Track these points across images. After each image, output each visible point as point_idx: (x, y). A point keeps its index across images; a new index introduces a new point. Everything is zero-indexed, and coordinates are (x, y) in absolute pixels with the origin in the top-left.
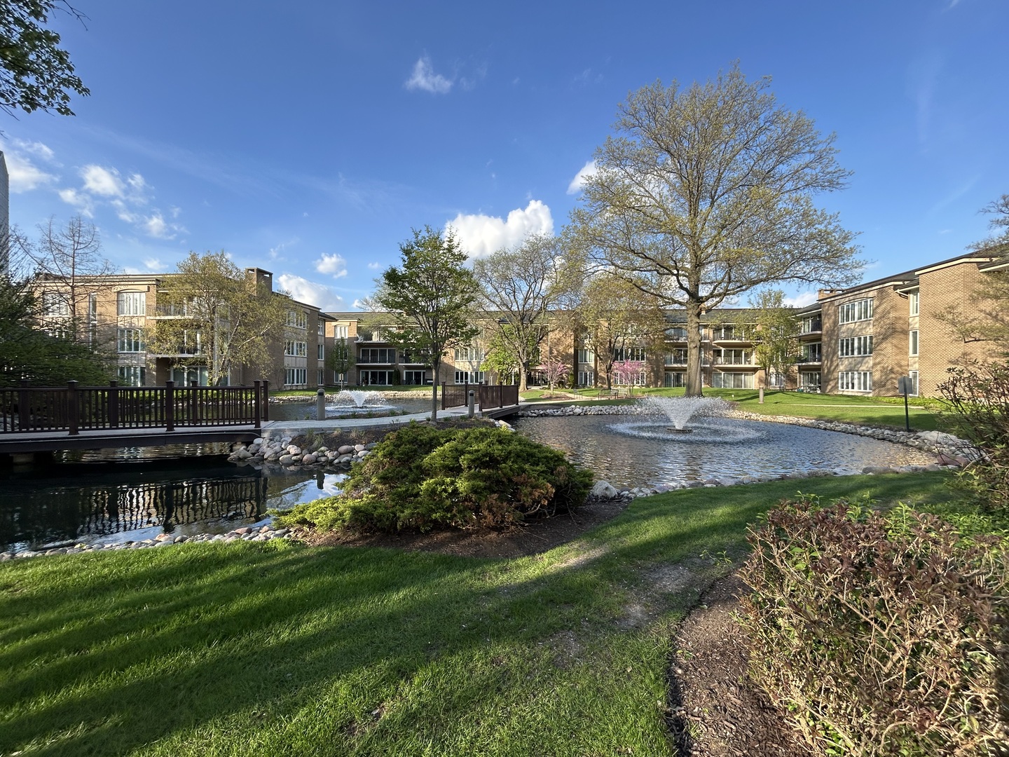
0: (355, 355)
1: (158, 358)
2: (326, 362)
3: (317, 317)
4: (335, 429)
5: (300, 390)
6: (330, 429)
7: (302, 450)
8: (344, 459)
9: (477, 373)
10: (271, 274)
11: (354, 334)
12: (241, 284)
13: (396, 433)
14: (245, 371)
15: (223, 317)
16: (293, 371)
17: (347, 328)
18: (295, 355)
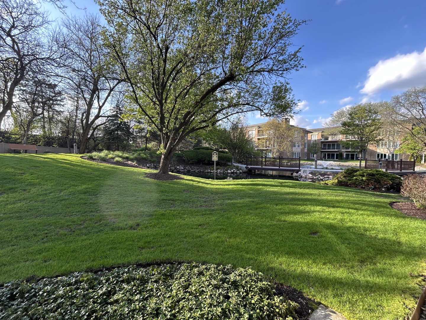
0: (320, 146)
2: (308, 150)
3: (305, 132)
6: (320, 171)
7: (313, 176)
8: (326, 179)
9: (393, 155)
10: (289, 119)
11: (320, 137)
16: (296, 153)
17: (317, 136)
18: (297, 147)
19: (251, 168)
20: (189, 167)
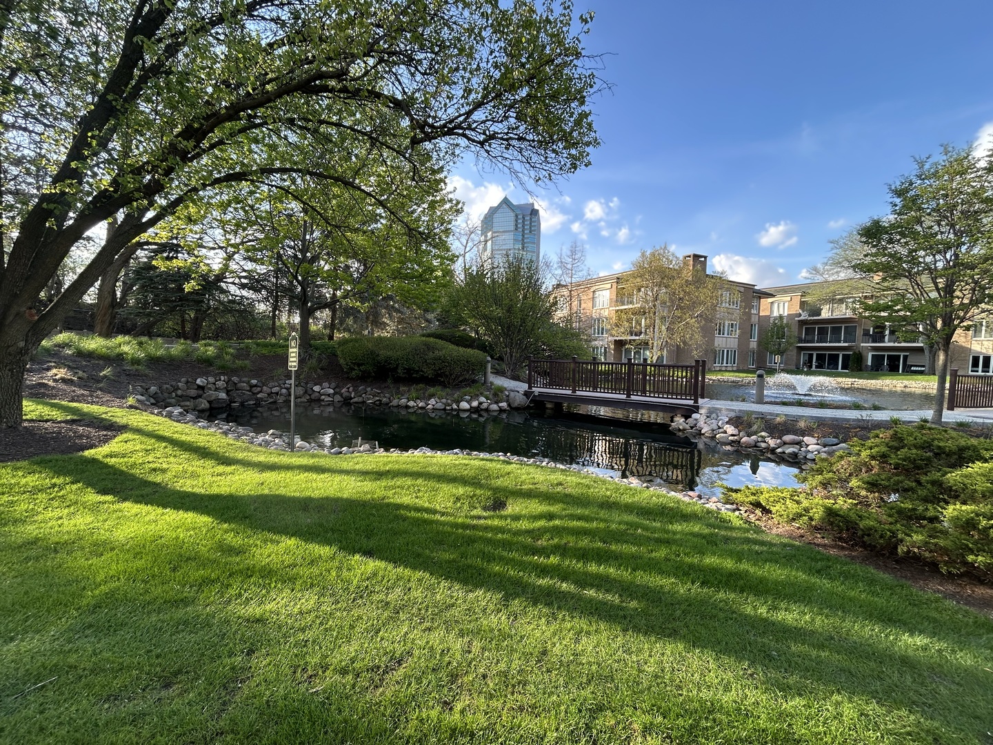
0: (796, 334)
1: (615, 340)
2: (759, 343)
3: (752, 294)
4: (777, 415)
5: (729, 371)
6: (771, 414)
7: (740, 431)
8: (790, 450)
10: (705, 257)
11: (796, 309)
12: (679, 272)
13: (891, 432)
14: (678, 351)
15: (664, 303)
16: (723, 351)
17: (786, 305)
18: (726, 335)
19: (541, 394)
20: (351, 389)
